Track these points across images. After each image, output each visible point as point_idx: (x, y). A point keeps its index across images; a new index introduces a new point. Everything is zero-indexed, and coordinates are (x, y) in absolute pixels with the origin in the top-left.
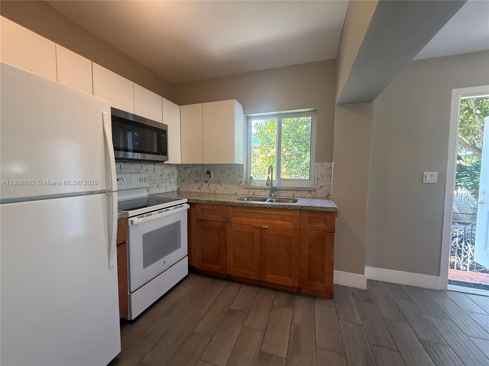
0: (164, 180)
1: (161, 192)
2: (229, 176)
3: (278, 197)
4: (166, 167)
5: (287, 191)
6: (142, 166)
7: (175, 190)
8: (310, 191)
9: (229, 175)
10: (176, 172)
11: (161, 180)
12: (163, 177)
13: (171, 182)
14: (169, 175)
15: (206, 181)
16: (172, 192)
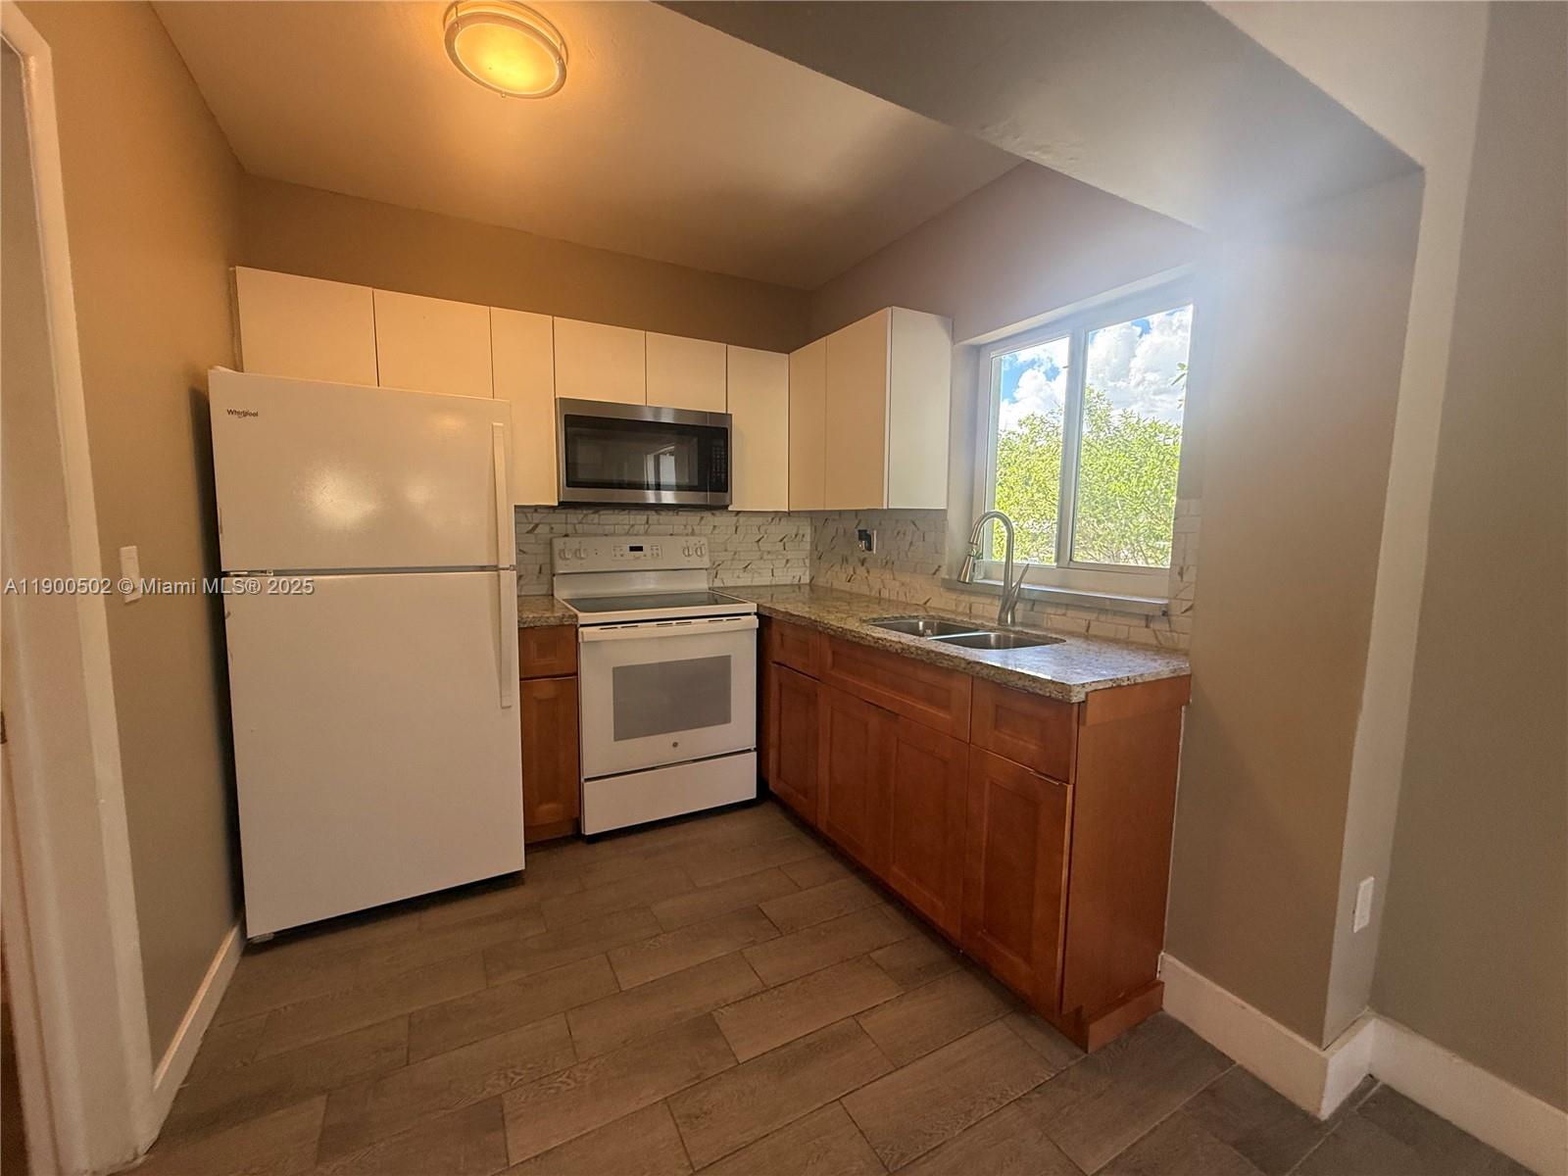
0: (765, 554)
1: (754, 584)
2: (913, 548)
4: (772, 519)
5: (1067, 609)
6: (702, 518)
7: (802, 582)
8: (1147, 617)
9: (911, 543)
10: (809, 531)
11: (759, 553)
12: (765, 546)
13: (789, 557)
14: (781, 541)
15: (862, 558)
16: (792, 585)
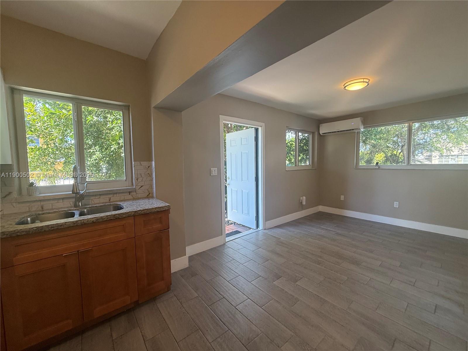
3: (91, 206)
5: (100, 196)
8: (130, 193)
